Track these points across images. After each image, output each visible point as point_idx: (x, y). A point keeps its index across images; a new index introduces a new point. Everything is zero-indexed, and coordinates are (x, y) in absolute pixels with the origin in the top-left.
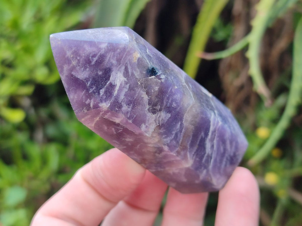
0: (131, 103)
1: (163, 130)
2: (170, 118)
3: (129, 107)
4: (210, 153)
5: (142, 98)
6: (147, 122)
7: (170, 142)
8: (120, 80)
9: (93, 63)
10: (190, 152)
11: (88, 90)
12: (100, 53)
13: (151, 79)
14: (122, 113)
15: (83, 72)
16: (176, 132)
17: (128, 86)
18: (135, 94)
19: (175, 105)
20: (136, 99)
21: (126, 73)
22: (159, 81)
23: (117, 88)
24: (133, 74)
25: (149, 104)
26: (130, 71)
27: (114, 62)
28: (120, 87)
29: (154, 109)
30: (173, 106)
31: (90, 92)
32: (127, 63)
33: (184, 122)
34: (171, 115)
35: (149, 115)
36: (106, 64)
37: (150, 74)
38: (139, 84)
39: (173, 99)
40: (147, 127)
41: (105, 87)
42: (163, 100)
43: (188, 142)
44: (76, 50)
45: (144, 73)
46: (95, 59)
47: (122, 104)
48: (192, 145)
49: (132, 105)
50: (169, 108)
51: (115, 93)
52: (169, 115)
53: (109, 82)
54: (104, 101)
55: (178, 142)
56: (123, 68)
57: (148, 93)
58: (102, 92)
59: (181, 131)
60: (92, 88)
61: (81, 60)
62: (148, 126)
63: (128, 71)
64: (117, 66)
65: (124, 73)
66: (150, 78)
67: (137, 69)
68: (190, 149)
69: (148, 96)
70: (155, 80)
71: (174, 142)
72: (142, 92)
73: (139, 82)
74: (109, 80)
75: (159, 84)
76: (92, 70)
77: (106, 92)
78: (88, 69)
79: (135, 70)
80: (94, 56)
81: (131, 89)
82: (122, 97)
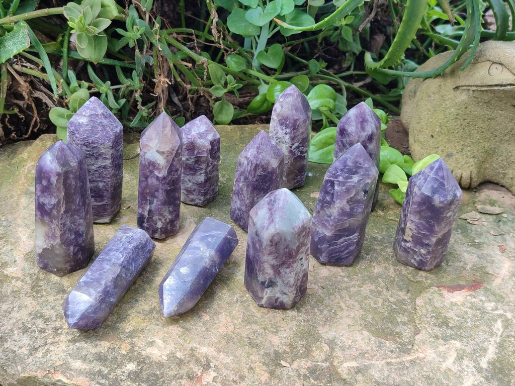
21: (359, 181)
23: (351, 180)
35: (346, 201)
48: (339, 230)
77: (347, 176)
80: (360, 164)
81: (354, 186)
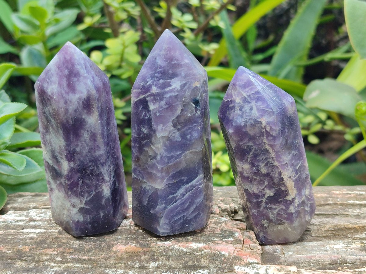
0: (169, 104)
1: (168, 143)
2: (179, 141)
3: (165, 105)
4: (178, 197)
5: (177, 109)
6: (166, 126)
7: (165, 157)
8: (176, 86)
9: (173, 63)
10: (169, 179)
11: (156, 73)
12: (181, 62)
13: (192, 105)
14: (159, 104)
15: (163, 61)
16: (173, 154)
17: (176, 94)
18: (176, 102)
19: (189, 138)
20: (173, 105)
22: (195, 112)
24: (185, 91)
25: (177, 118)
26: (186, 87)
27: (183, 74)
28: (172, 89)
29: (176, 124)
30: (187, 136)
31: (155, 75)
32: (188, 82)
33: (183, 154)
34: (181, 141)
36: (178, 71)
37: (194, 101)
38: (184, 99)
39: (191, 132)
40: (162, 129)
41: (166, 81)
42: (185, 125)
43: (173, 171)
44: (171, 48)
45: (192, 98)
46: (176, 62)
47: (164, 99)
49: (168, 106)
50: (184, 134)
51: (167, 89)
52: (180, 139)
53: (170, 80)
54: (157, 87)
55: (168, 163)
56: (184, 82)
57: (182, 110)
58: (161, 81)
59: (176, 158)
60: (159, 74)
61: (169, 55)
62: (164, 130)
63: (185, 86)
64: (182, 77)
65: (182, 85)
66: (192, 103)
67: (190, 91)
68: (170, 177)
69: (181, 112)
70: (193, 109)
71: (166, 160)
72: (180, 106)
73: (184, 98)
74: (171, 79)
75: (193, 114)
76: (168, 65)
78: (167, 62)
79: (189, 90)
82: (168, 95)
